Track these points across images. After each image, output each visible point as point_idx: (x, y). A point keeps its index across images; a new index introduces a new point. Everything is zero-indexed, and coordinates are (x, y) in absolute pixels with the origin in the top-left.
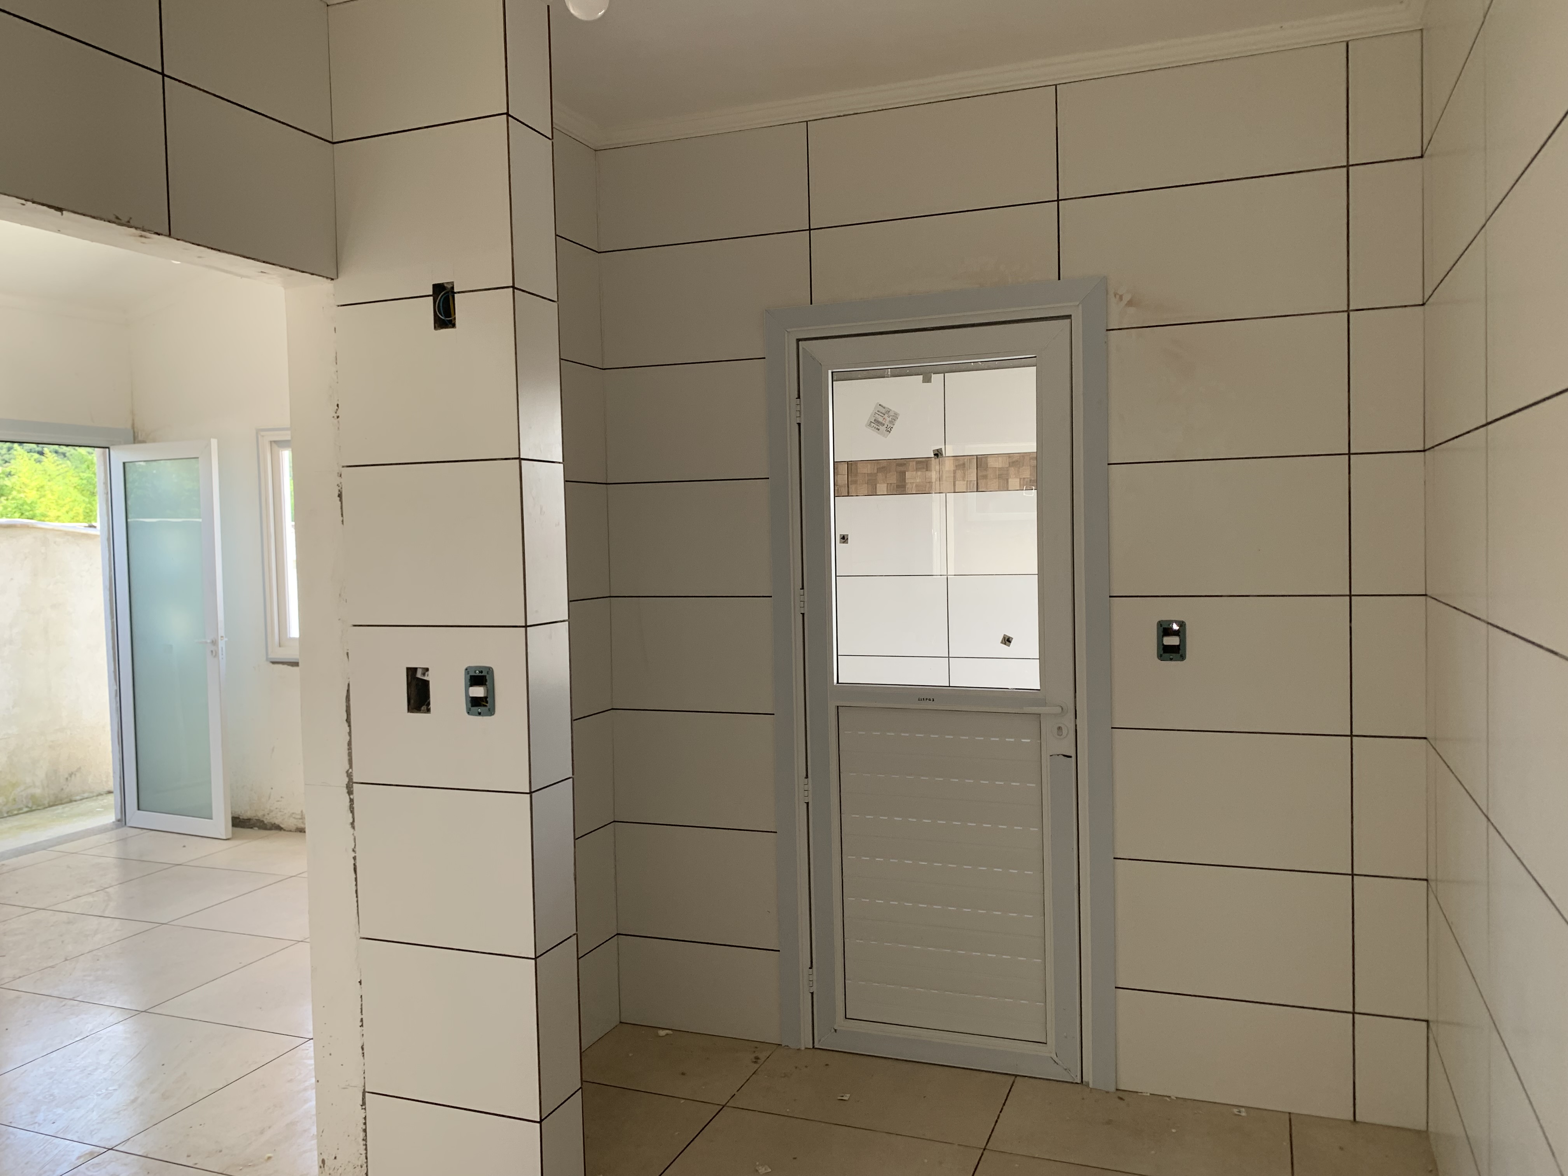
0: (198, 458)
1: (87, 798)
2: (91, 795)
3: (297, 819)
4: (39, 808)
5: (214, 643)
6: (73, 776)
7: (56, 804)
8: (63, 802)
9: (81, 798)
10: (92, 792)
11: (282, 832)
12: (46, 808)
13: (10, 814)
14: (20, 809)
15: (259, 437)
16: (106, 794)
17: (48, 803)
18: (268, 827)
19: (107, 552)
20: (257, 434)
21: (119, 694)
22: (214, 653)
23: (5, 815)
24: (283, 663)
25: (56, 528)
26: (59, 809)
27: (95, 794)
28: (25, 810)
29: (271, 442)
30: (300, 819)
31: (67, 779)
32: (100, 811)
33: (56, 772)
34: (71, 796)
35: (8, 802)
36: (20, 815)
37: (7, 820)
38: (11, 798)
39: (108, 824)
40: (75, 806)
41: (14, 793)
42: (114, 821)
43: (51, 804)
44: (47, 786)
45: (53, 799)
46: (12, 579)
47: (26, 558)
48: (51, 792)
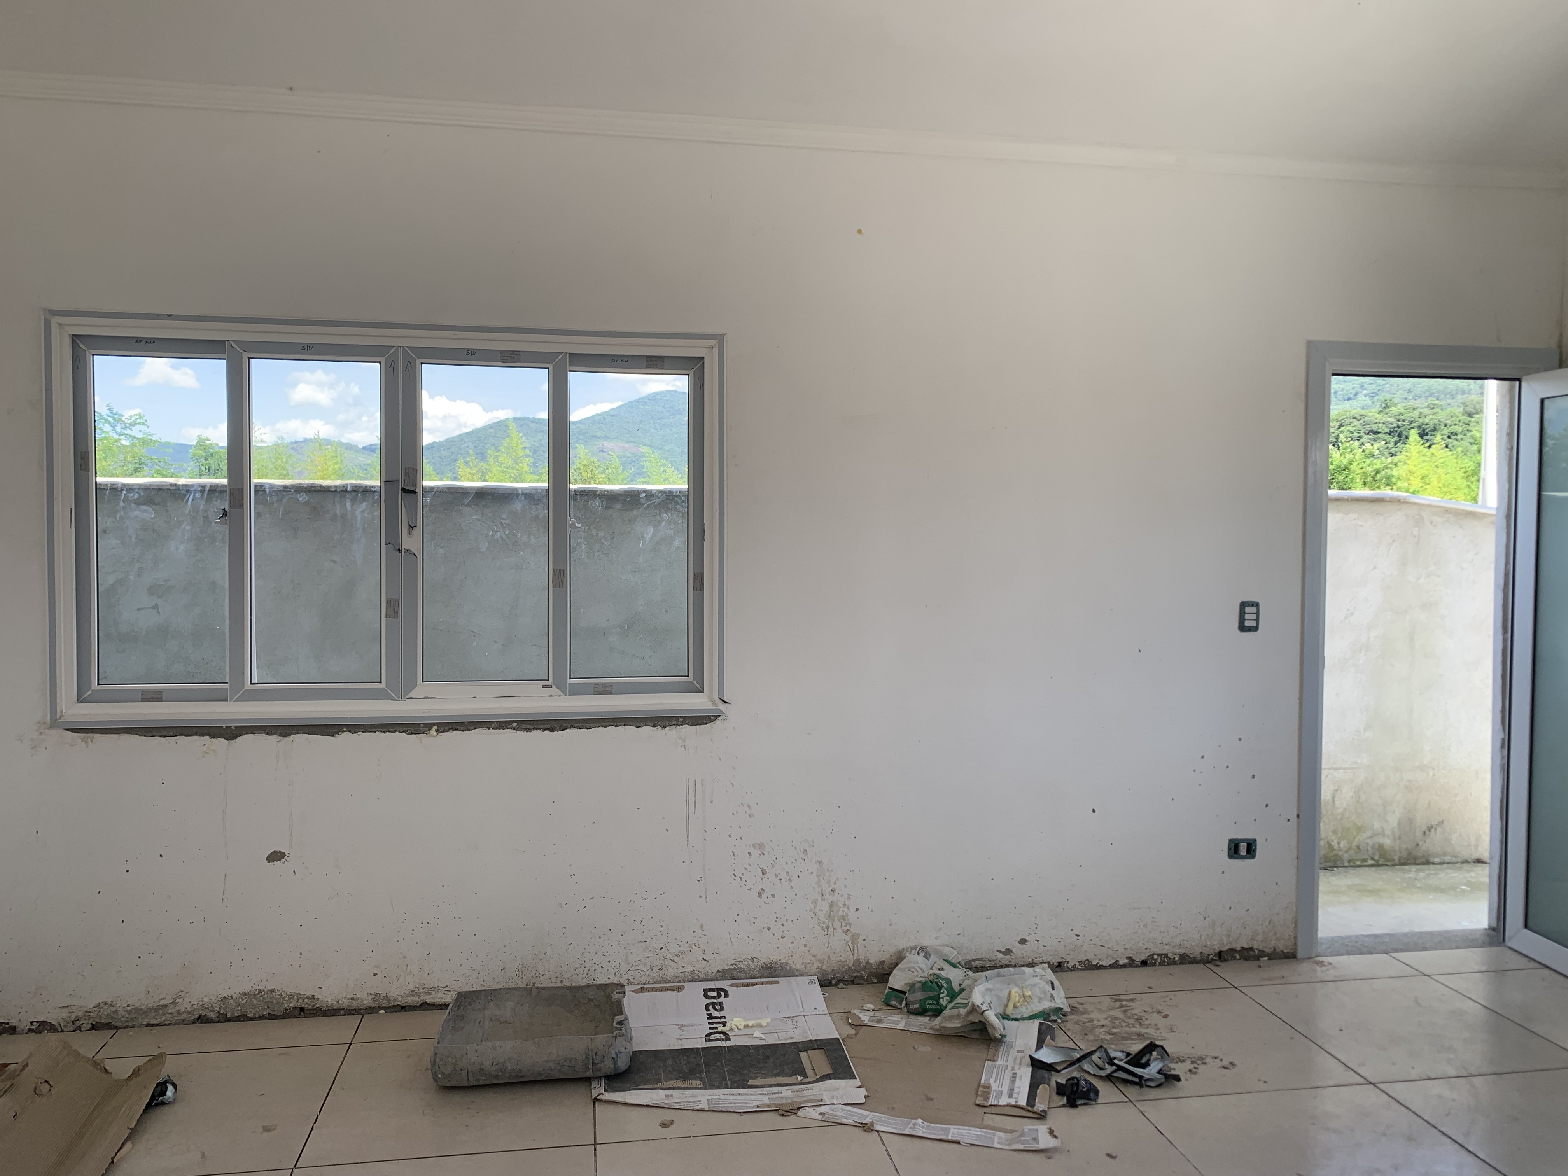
1: (1449, 863)
2: (1454, 860)
4: (1387, 863)
6: (1433, 830)
7: (1409, 862)
8: (1417, 862)
9: (1442, 861)
10: (1456, 857)
12: (1396, 865)
13: (1352, 864)
14: (1365, 860)
16: (1474, 862)
17: (1399, 860)
19: (1505, 535)
21: (1506, 744)
23: (1347, 864)
25: (1434, 503)
26: (1412, 872)
27: (1459, 860)
28: (1370, 862)
31: (1425, 833)
32: (1463, 890)
33: (1411, 821)
34: (1429, 855)
35: (1350, 848)
36: (1363, 868)
37: (1347, 872)
38: (1354, 844)
39: (1477, 930)
40: (1433, 872)
41: (1359, 839)
42: (1487, 927)
43: (1402, 861)
44: (1400, 838)
45: (1405, 854)
46: (1375, 568)
47: (1394, 541)
48: (1404, 846)
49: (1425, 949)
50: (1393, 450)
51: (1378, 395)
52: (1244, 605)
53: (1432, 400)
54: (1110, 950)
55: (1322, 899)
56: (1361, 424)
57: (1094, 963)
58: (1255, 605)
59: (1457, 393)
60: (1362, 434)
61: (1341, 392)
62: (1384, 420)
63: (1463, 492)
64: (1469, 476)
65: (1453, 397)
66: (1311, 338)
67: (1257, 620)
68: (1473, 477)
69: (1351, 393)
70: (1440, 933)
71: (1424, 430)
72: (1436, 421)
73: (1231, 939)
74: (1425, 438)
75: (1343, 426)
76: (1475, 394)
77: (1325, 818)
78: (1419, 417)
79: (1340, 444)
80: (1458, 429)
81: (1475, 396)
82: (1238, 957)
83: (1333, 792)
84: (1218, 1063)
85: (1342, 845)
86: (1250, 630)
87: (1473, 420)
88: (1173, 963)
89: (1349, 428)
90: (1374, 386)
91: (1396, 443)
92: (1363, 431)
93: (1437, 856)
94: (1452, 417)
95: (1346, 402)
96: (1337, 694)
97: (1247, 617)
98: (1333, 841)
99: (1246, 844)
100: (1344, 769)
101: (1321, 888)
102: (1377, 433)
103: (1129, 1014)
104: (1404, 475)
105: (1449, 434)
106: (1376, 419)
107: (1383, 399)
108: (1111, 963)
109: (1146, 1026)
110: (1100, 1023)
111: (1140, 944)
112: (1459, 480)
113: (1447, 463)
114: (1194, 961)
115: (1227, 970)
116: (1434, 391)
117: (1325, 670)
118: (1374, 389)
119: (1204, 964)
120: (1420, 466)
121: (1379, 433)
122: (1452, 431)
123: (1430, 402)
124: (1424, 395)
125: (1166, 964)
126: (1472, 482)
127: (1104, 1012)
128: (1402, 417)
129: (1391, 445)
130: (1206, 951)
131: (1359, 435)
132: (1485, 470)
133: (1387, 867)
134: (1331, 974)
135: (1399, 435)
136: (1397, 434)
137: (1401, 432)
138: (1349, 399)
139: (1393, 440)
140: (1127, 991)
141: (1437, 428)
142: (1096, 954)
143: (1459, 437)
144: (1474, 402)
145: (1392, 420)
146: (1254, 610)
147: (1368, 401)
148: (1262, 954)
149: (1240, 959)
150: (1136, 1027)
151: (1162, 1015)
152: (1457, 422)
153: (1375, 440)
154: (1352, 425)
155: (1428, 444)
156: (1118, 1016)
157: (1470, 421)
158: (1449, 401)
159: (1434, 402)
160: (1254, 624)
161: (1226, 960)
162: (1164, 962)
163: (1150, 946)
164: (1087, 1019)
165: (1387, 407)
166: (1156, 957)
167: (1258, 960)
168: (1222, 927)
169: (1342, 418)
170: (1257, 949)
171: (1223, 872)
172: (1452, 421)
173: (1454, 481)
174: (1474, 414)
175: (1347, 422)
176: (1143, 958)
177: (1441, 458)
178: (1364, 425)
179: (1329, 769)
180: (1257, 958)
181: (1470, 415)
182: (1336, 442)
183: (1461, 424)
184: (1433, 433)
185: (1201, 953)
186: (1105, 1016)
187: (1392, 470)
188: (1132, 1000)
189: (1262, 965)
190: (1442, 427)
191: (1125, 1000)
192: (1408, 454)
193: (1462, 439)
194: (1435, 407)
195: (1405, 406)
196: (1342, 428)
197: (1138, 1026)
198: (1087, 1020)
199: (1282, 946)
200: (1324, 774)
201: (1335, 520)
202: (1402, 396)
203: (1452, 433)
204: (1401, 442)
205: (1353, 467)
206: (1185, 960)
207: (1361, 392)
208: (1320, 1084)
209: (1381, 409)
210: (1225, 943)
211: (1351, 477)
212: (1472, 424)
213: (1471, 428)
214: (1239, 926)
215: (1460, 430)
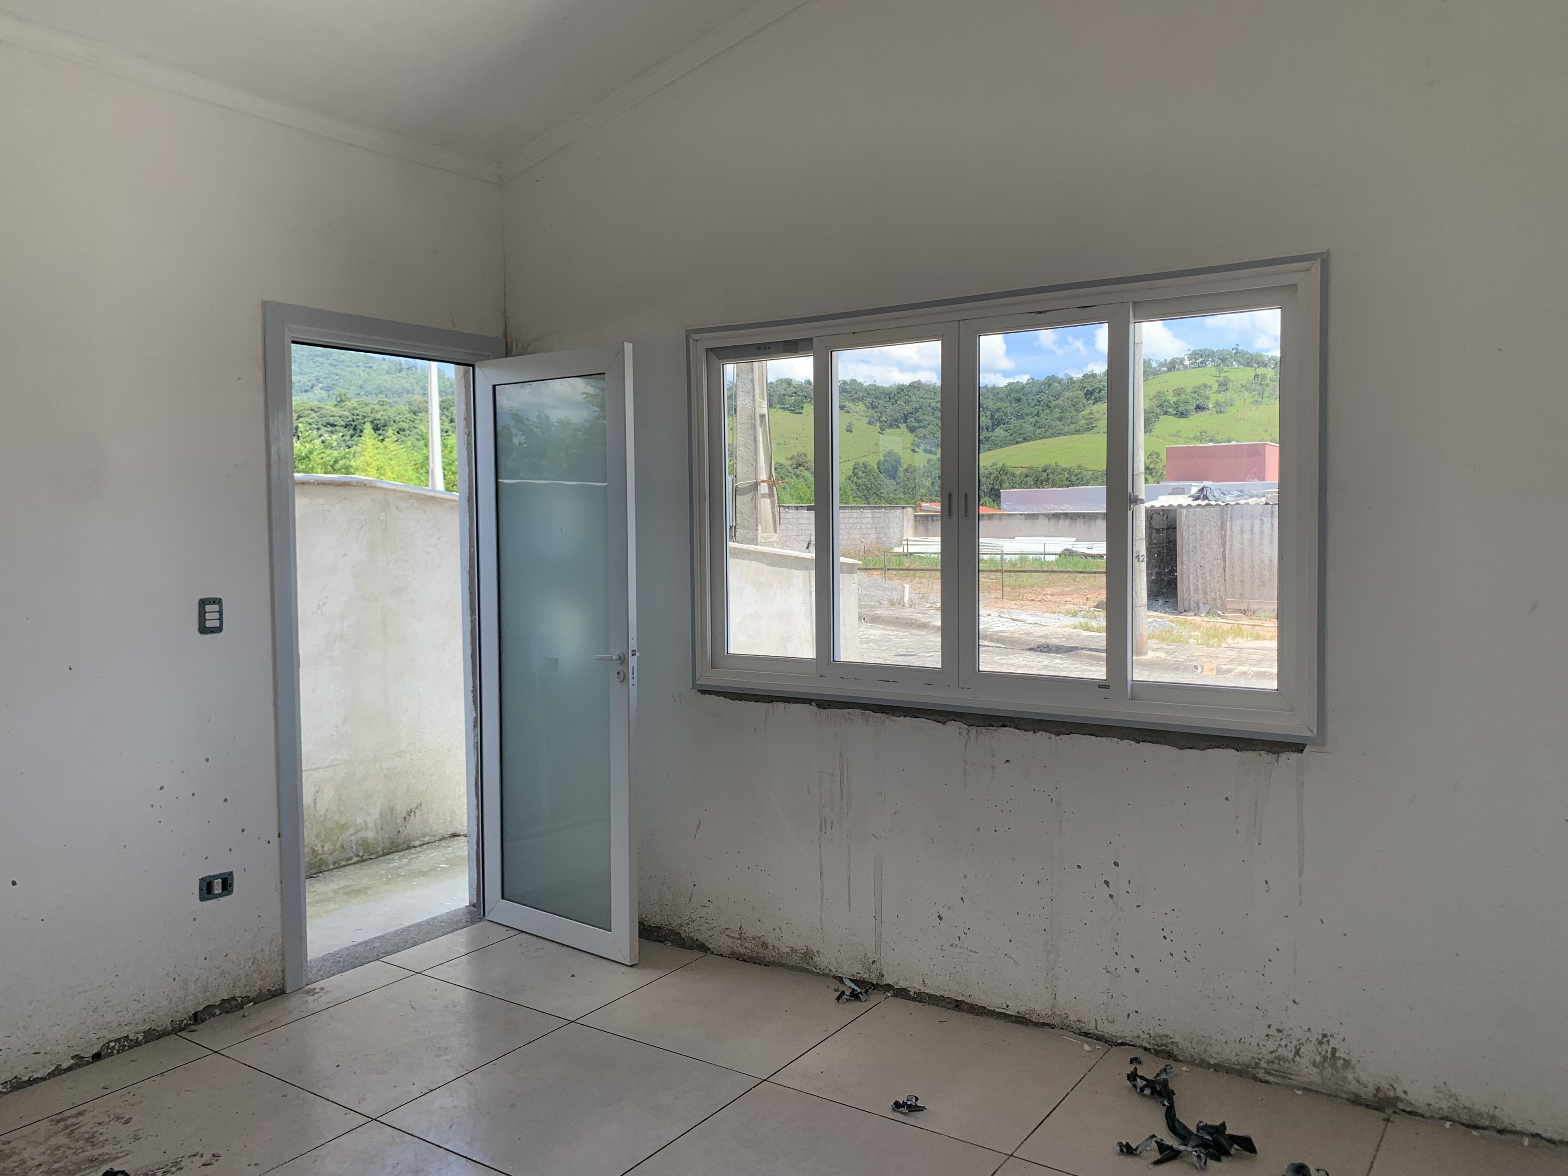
0: (604, 373)
3: (732, 938)
4: (371, 857)
5: (623, 660)
6: (412, 814)
7: (392, 851)
8: (400, 849)
9: (422, 843)
10: (434, 836)
11: (709, 956)
12: (380, 856)
13: (337, 865)
14: (350, 859)
15: (691, 341)
16: (450, 837)
17: (383, 851)
18: (687, 945)
19: (468, 519)
20: (687, 338)
21: (478, 723)
22: (623, 678)
23: (332, 867)
24: (718, 693)
25: (398, 488)
26: (396, 861)
27: (437, 838)
28: (355, 859)
29: (707, 349)
30: (737, 939)
31: (405, 818)
32: (445, 868)
33: (392, 809)
34: (409, 840)
35: (334, 849)
36: (349, 867)
37: (333, 876)
38: (339, 844)
39: (460, 909)
40: (414, 856)
41: (342, 838)
42: (468, 905)
43: (385, 851)
44: (382, 828)
45: (387, 843)
46: (345, 555)
47: (362, 527)
48: (387, 836)
49: (415, 944)
50: (350, 443)
51: (333, 389)
52: (203, 603)
53: (381, 397)
54: (48, 1056)
55: (310, 911)
56: (318, 416)
57: (25, 1079)
58: (217, 601)
59: (403, 393)
60: (320, 426)
61: (297, 384)
62: (340, 413)
63: (414, 482)
64: (418, 468)
65: (399, 395)
66: (266, 299)
67: (221, 619)
68: (422, 469)
69: (308, 386)
70: (427, 922)
71: (377, 425)
72: (386, 417)
73: (208, 994)
74: (377, 432)
75: (301, 417)
76: (417, 395)
77: (307, 823)
78: (372, 413)
79: (300, 434)
80: (405, 425)
81: (418, 396)
82: (218, 1012)
83: (315, 795)
84: (198, 1161)
85: (326, 848)
86: (212, 632)
87: (418, 418)
88: (137, 1044)
89: (308, 419)
90: (329, 380)
91: (352, 436)
92: (321, 423)
93: (418, 838)
94: (399, 414)
95: (303, 393)
96: (313, 690)
97: (208, 616)
98: (316, 846)
99: (220, 880)
100: (324, 767)
101: (307, 900)
102: (333, 425)
103: (76, 1134)
104: (362, 466)
105: (399, 430)
106: (333, 412)
107: (338, 393)
108: (50, 1071)
109: (100, 1144)
110: (36, 1163)
111: (91, 1035)
112: (410, 472)
113: (399, 455)
114: (165, 1034)
115: (204, 1034)
116: (383, 389)
117: (301, 669)
118: (328, 383)
119: (176, 1034)
120: (375, 458)
121: (335, 426)
122: (400, 427)
123: (380, 399)
124: (374, 392)
125: (126, 1048)
126: (421, 474)
127: (41, 1144)
128: (356, 412)
129: (347, 438)
130: (178, 1017)
131: (317, 427)
132: (433, 462)
133: (371, 861)
134: (323, 1000)
135: (354, 429)
136: (352, 428)
137: (356, 426)
138: (306, 391)
139: (349, 433)
140: (73, 1103)
141: (388, 424)
142: (27, 1066)
143: (407, 433)
144: (418, 402)
145: (347, 414)
146: (216, 607)
147: (324, 394)
148: (247, 1000)
149: (220, 1014)
150: (87, 1151)
151: (123, 1121)
152: (405, 420)
153: (332, 432)
154: (310, 417)
155: (381, 437)
156: (61, 1143)
157: (415, 419)
158: (396, 399)
159: (383, 399)
160: (217, 624)
161: (203, 1021)
162: (125, 1046)
163: (105, 1033)
164: (15, 1162)
165: (342, 401)
166: (112, 1044)
167: (242, 1008)
168: (196, 984)
169: (301, 409)
170: (239, 997)
171: (195, 919)
172: (400, 418)
173: (406, 473)
174: (418, 412)
175: (306, 413)
176: (95, 1051)
177: (393, 451)
178: (321, 417)
179: (310, 770)
180: (241, 1006)
181: (415, 413)
182: (296, 433)
183: (407, 421)
184: (384, 428)
185: (172, 1021)
186: (42, 1149)
187: (350, 461)
188: (81, 1114)
189: (246, 1014)
190: (392, 423)
191: (72, 1117)
192: (364, 446)
193: (409, 435)
194: (385, 403)
195: (358, 402)
196: (301, 420)
197: (89, 1148)
198: (15, 1165)
199: (269, 984)
200: (304, 775)
201: (302, 504)
202: (355, 392)
203: (400, 429)
204: (357, 435)
205: (314, 456)
206: (152, 1036)
207: (317, 385)
208: (319, 1142)
209: (336, 403)
210: (201, 1001)
211: (310, 466)
212: (416, 422)
213: (416, 426)
214: (218, 977)
215: (408, 427)
